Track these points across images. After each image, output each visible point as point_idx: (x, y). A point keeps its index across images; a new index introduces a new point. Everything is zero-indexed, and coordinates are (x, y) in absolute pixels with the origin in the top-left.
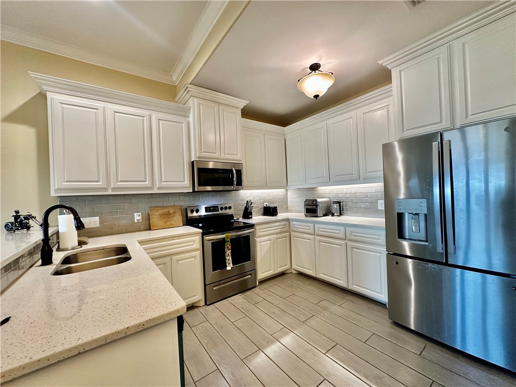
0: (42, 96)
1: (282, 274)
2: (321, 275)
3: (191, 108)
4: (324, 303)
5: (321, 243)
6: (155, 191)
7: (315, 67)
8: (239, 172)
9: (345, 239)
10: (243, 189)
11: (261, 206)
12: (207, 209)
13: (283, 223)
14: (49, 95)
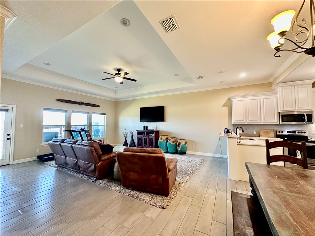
0: (230, 100)
6: (262, 124)
8: (310, 115)
10: (313, 123)
12: (288, 132)
14: (232, 100)
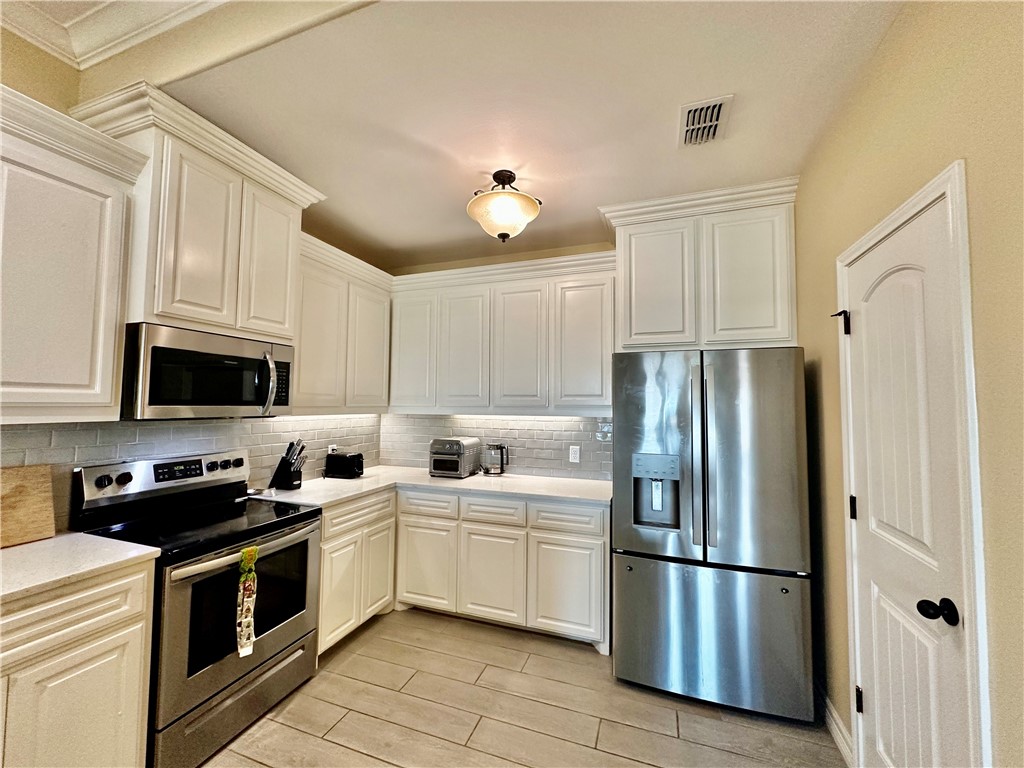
1: (374, 620)
2: (469, 606)
3: (146, 158)
4: (490, 675)
5: (473, 537)
7: (504, 178)
8: (284, 369)
9: (526, 527)
10: (289, 413)
11: (321, 454)
12: (162, 471)
13: (386, 496)
